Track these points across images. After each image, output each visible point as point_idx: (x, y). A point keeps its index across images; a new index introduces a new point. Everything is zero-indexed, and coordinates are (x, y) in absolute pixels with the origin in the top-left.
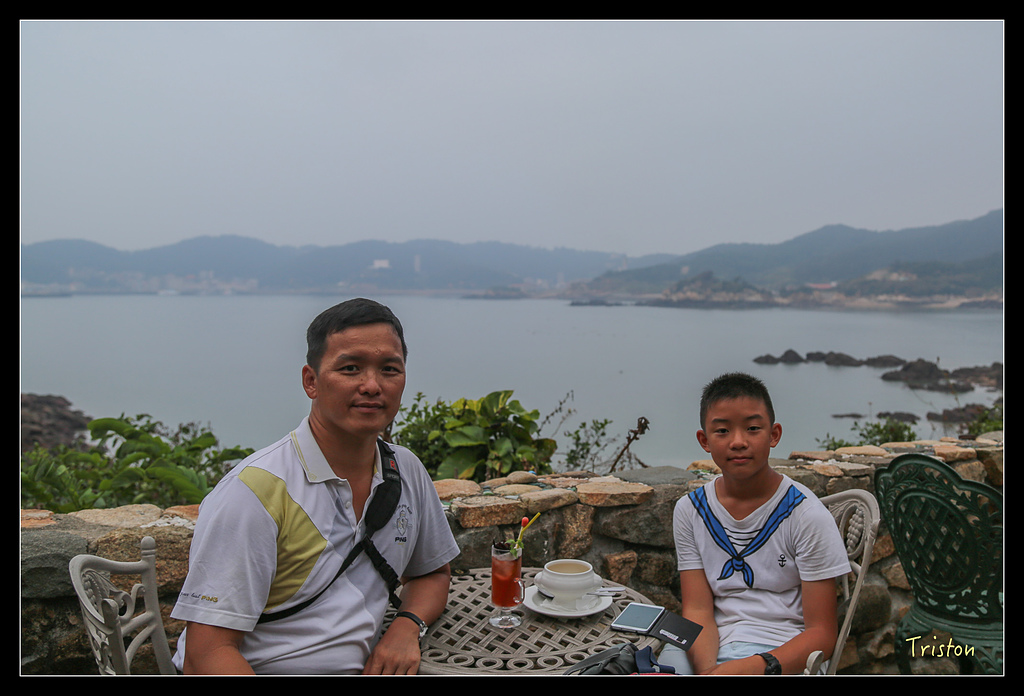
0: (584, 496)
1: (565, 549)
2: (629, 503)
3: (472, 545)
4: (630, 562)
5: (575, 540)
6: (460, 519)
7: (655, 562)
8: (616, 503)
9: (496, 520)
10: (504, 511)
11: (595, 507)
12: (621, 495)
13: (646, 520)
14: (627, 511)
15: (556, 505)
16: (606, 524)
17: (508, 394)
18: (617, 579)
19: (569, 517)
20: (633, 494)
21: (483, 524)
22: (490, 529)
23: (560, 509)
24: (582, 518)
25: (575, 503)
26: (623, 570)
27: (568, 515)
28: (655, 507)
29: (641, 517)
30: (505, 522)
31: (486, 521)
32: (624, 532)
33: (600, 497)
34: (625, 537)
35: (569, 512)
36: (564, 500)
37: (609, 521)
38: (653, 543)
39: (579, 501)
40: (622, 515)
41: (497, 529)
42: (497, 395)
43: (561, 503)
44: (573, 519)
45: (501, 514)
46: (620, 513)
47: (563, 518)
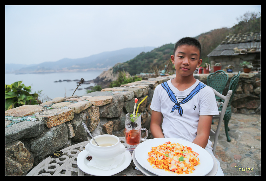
0: (94, 103)
1: (92, 126)
2: (109, 103)
3: (55, 136)
4: (112, 125)
5: (95, 122)
6: (46, 124)
7: (117, 123)
8: (105, 104)
9: (64, 120)
10: (67, 115)
11: (99, 106)
12: (106, 100)
13: (114, 108)
14: (108, 106)
15: (85, 108)
16: (103, 112)
17: (21, 82)
18: (109, 133)
19: (91, 112)
20: (109, 99)
21: (58, 124)
22: (62, 126)
23: (87, 110)
24: (96, 112)
25: (91, 106)
26: (110, 129)
27: (90, 111)
28: (115, 103)
29: (112, 107)
30: (68, 120)
31: (60, 122)
32: (108, 114)
33: (100, 102)
34: (109, 116)
35: (90, 110)
36: (88, 105)
37: (104, 111)
38: (116, 116)
39: (93, 105)
40: (107, 108)
41: (65, 124)
42: (17, 83)
43: (87, 107)
44: (92, 113)
45: (66, 117)
46: (106, 107)
47: (88, 113)
